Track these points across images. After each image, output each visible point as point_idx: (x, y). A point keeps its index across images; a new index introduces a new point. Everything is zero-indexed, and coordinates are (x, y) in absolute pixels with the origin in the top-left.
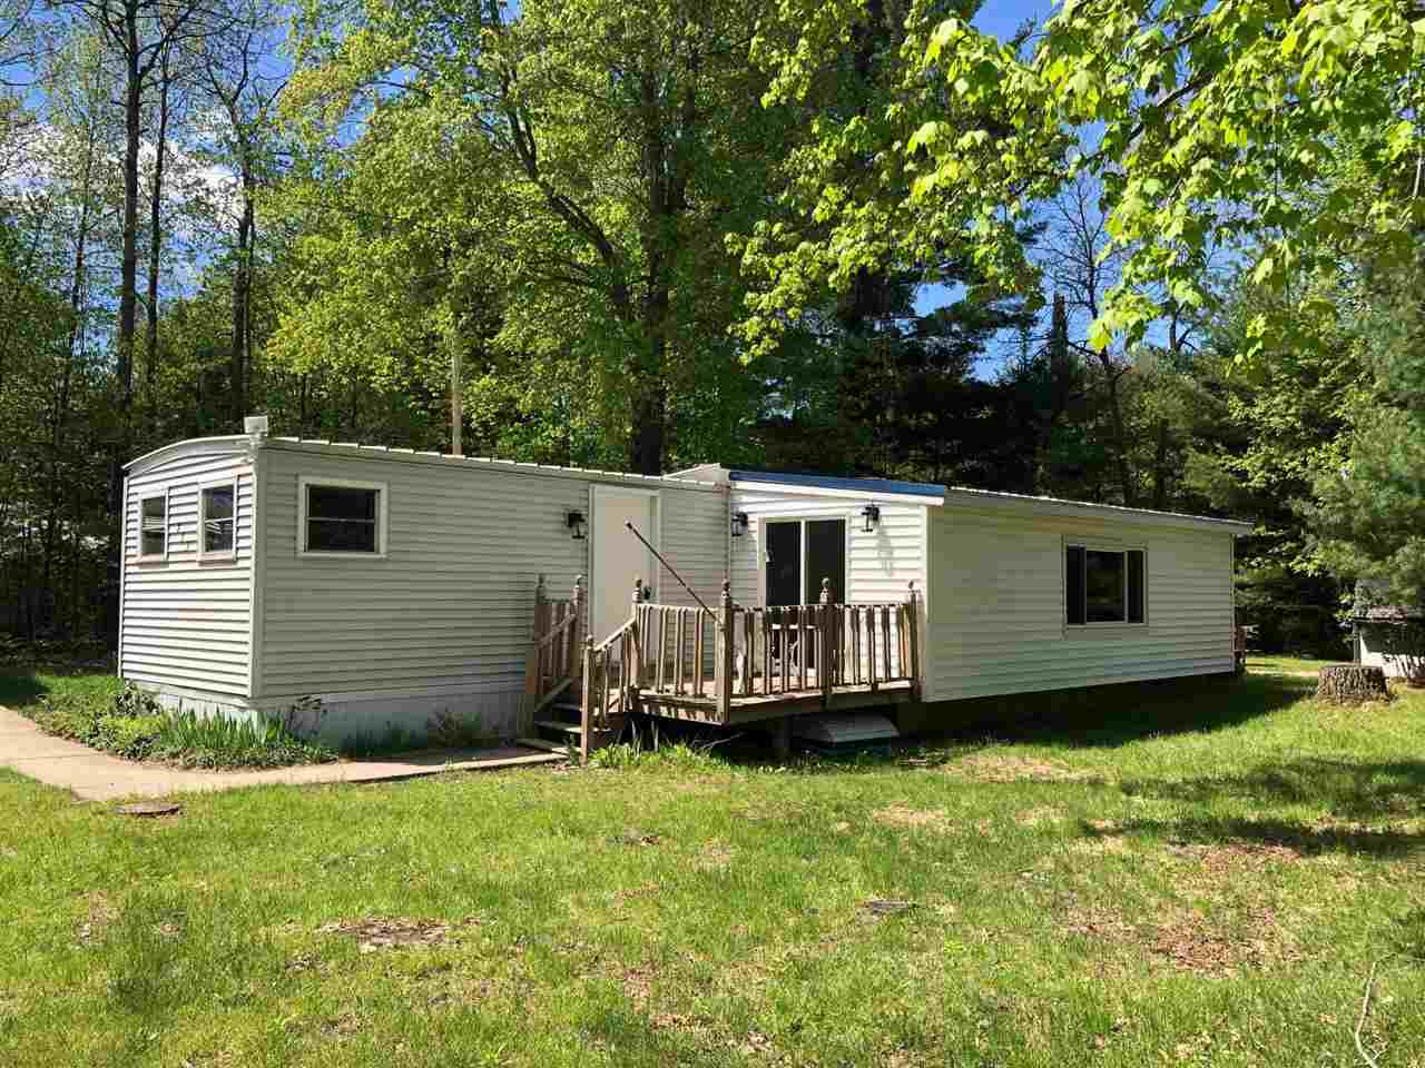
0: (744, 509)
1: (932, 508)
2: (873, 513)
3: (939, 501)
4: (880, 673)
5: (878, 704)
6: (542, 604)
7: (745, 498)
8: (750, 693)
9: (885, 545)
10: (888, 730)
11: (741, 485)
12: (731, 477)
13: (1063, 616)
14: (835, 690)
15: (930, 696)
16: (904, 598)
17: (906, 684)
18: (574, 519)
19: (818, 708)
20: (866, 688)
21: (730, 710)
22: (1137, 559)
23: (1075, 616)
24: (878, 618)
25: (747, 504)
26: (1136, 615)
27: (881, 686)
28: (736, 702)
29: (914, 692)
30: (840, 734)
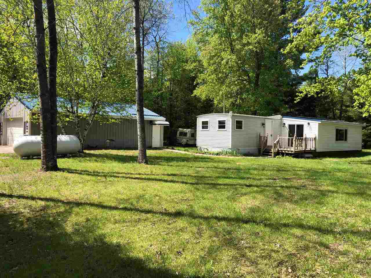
0: (284, 122)
1: (319, 123)
2: (309, 124)
3: (320, 122)
4: (312, 148)
5: (310, 152)
6: (260, 137)
7: (285, 121)
8: (297, 149)
9: (311, 128)
10: (311, 156)
11: (284, 118)
12: (282, 117)
13: (335, 140)
14: (306, 149)
15: (317, 151)
16: (314, 137)
17: (314, 149)
18: (263, 124)
19: (303, 152)
20: (309, 149)
21: (295, 151)
22: (346, 131)
23: (337, 140)
24: (311, 140)
25: (285, 122)
26: (346, 140)
27: (312, 149)
28: (296, 150)
29: (315, 150)
30: (307, 155)
